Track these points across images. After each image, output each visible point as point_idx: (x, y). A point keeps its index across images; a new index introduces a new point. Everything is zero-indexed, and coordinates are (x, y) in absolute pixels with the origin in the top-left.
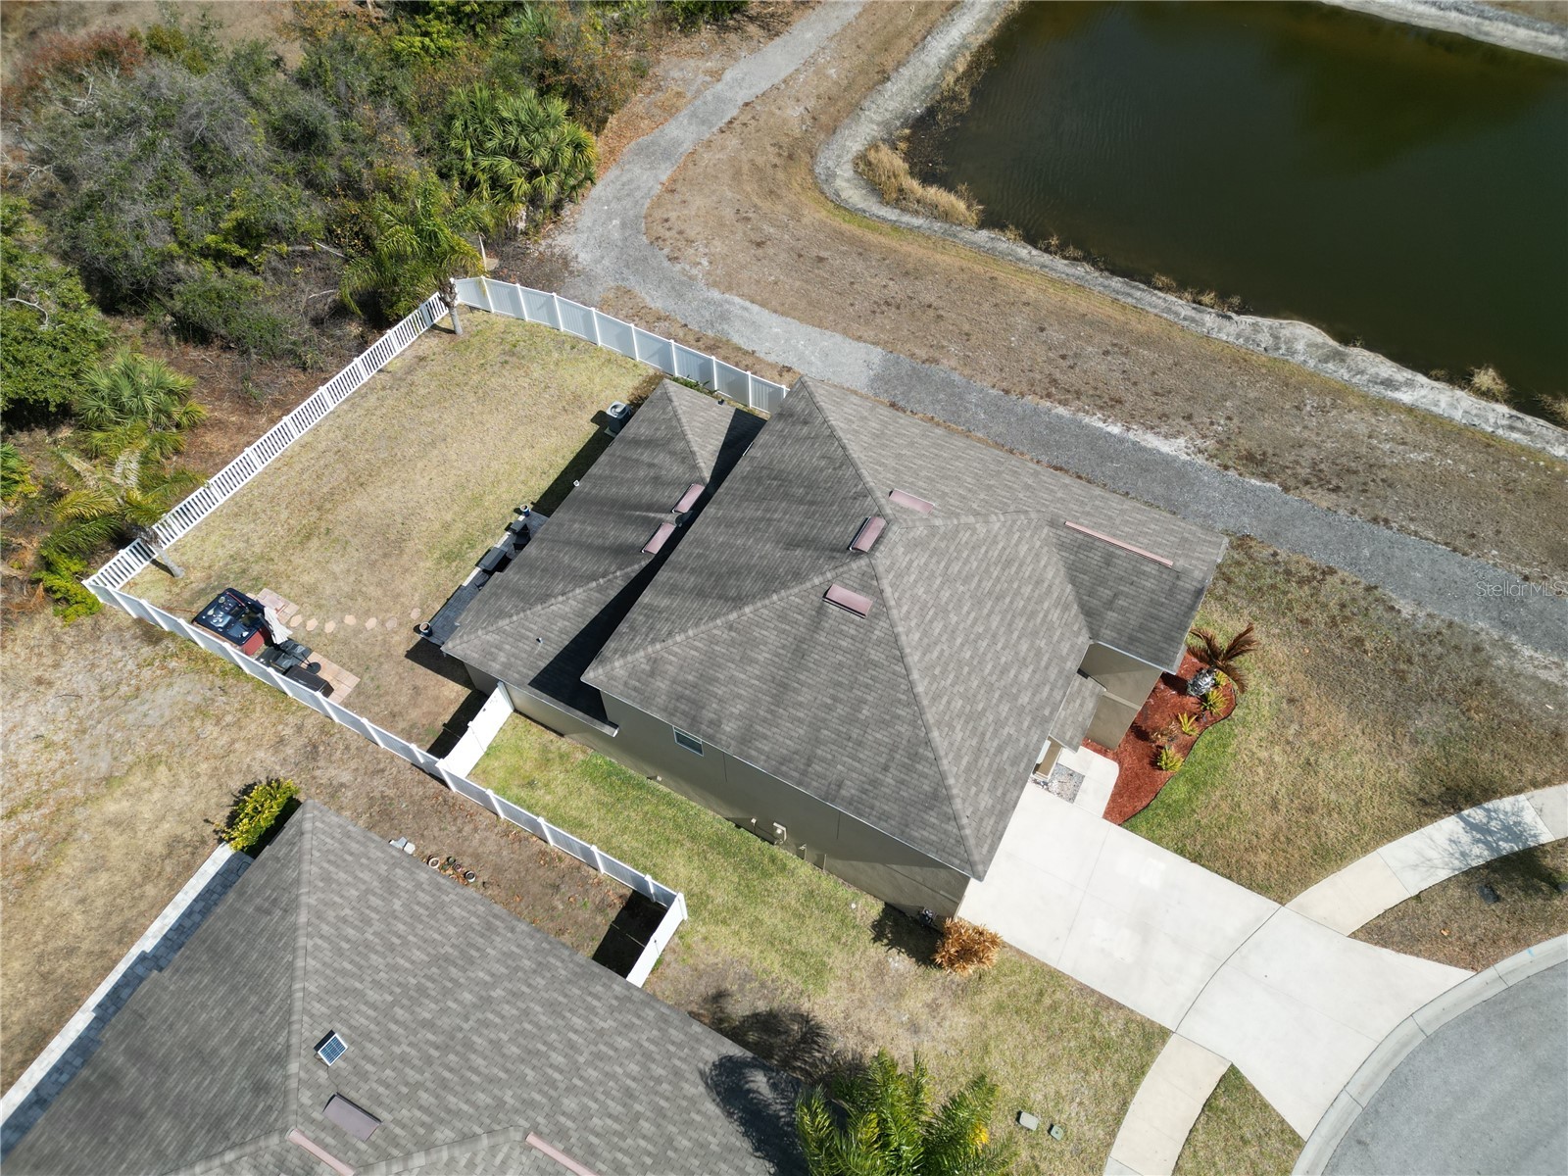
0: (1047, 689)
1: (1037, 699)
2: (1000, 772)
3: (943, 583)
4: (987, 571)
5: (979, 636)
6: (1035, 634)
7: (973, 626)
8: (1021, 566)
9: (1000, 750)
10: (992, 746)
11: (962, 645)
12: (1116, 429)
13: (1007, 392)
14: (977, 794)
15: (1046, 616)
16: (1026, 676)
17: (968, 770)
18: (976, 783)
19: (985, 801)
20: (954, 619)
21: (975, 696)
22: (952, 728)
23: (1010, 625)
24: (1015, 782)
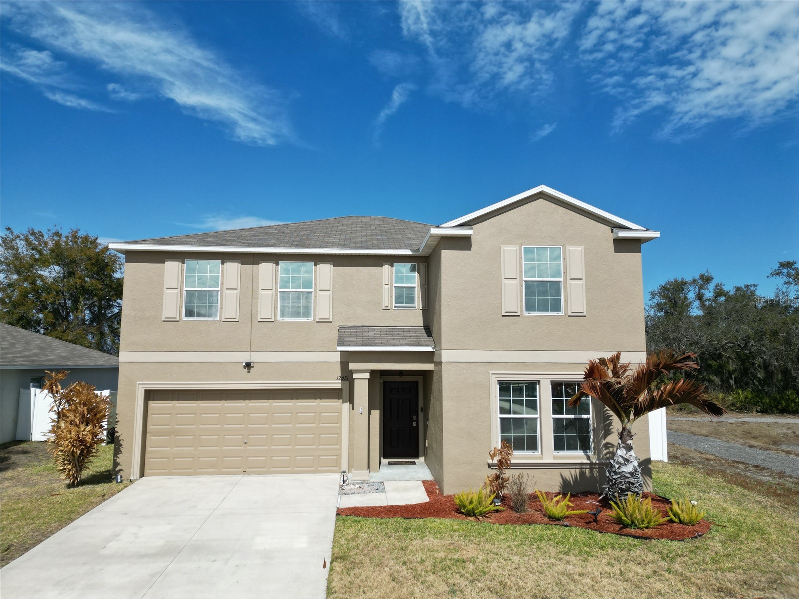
15: (404, 241)
17: (217, 236)
18: (208, 238)
19: (193, 240)
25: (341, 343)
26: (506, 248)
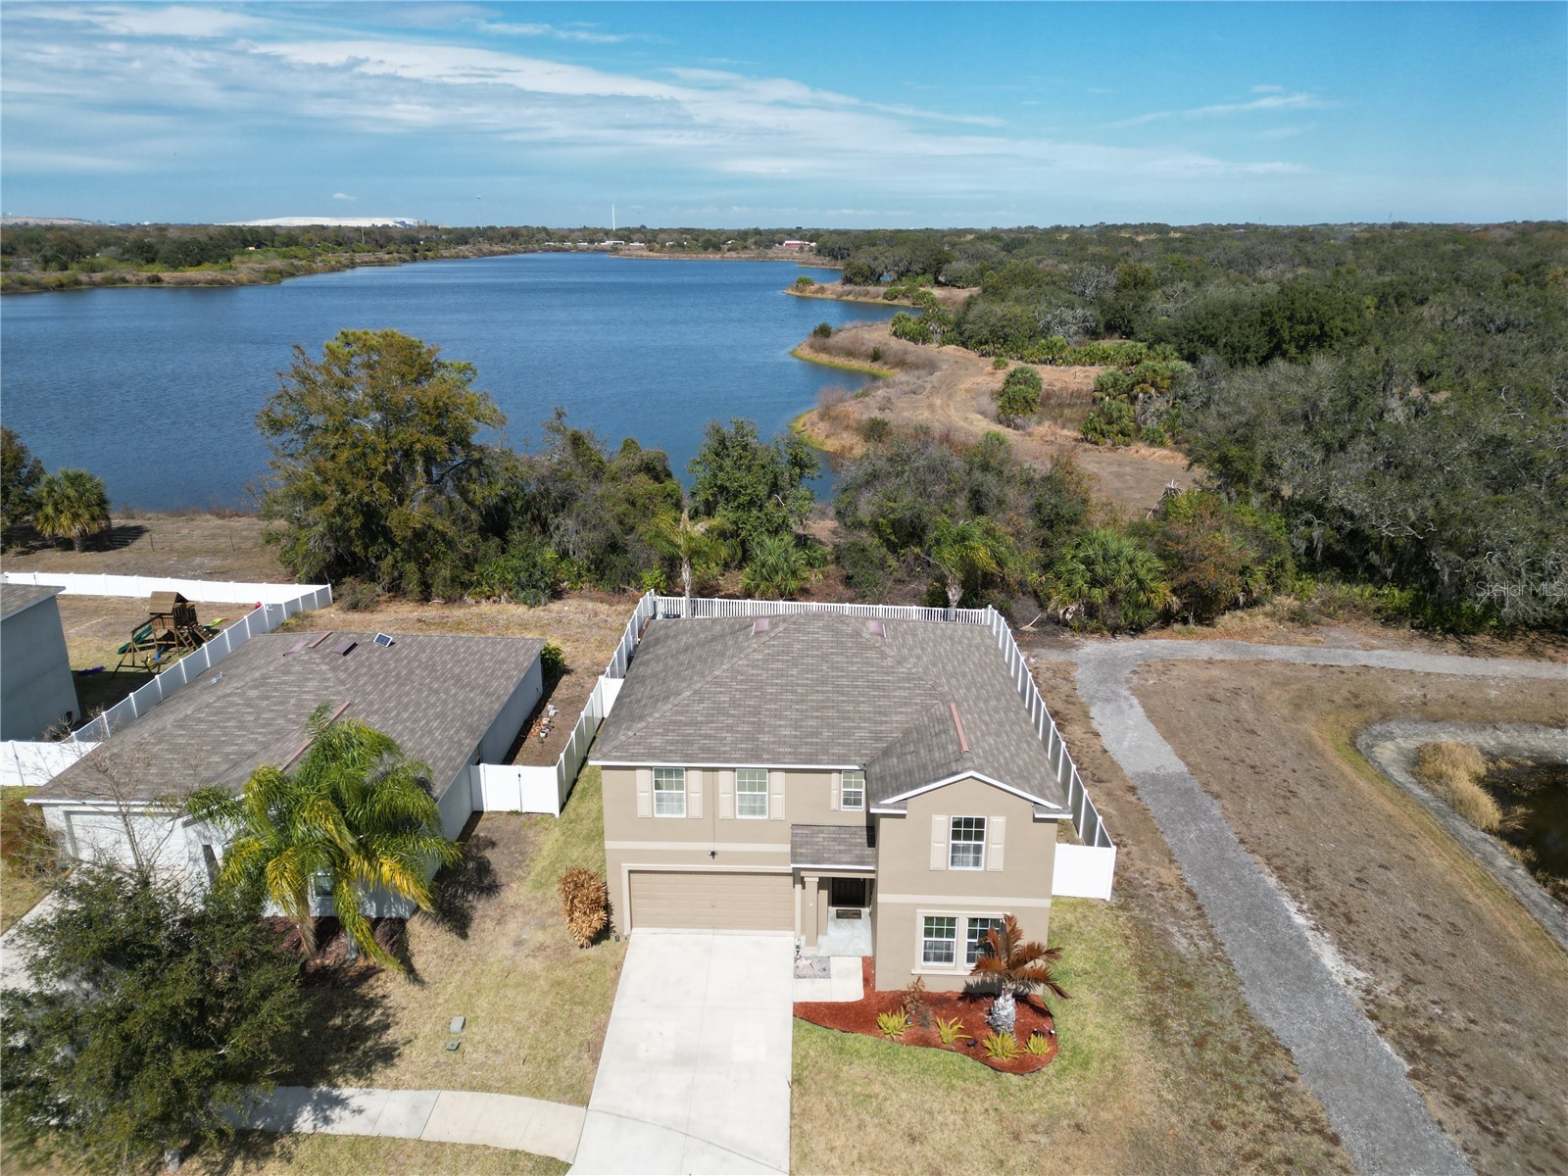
0: (788, 750)
1: (771, 746)
2: (690, 743)
3: (817, 656)
4: (856, 678)
5: (794, 692)
6: (831, 726)
7: (798, 685)
8: (884, 696)
9: (706, 737)
10: (706, 730)
11: (777, 684)
12: (1300, 920)
13: (1242, 841)
14: (658, 734)
15: (854, 728)
16: (786, 732)
17: (675, 722)
18: (669, 731)
19: (657, 741)
20: (795, 672)
21: (739, 706)
22: (701, 701)
23: (823, 707)
24: (687, 755)
25: (793, 862)
26: (937, 818)
